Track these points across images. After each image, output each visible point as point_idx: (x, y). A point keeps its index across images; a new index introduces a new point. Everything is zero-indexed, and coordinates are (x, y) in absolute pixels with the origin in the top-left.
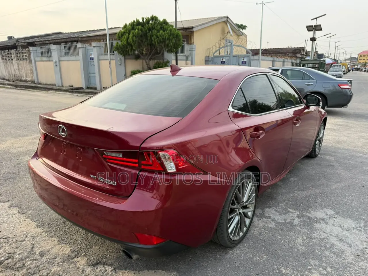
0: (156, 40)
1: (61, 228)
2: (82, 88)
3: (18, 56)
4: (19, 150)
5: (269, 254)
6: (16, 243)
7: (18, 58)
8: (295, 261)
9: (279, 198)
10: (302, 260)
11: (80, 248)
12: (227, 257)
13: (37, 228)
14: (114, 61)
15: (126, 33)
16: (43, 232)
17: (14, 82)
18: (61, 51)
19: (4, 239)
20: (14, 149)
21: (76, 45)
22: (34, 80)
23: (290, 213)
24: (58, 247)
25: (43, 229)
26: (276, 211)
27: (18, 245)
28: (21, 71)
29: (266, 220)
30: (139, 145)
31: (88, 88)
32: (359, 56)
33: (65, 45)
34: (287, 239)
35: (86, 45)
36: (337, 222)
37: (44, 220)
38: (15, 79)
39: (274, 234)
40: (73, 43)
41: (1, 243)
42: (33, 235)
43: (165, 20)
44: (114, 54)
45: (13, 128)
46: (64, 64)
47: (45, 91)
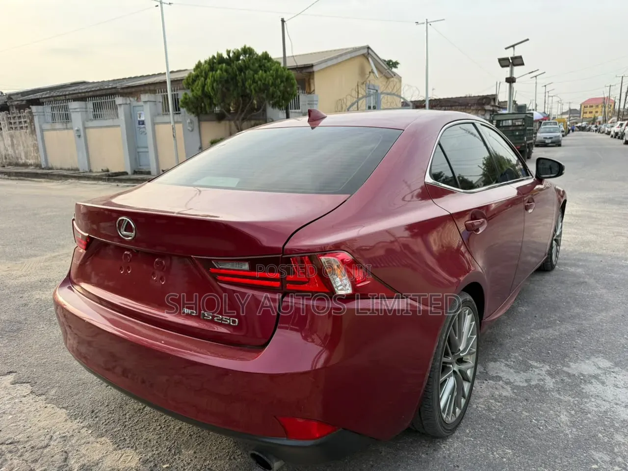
0: (252, 87)
1: (117, 418)
2: (125, 173)
3: (11, 123)
4: (22, 280)
5: (515, 446)
6: (32, 451)
7: (11, 126)
8: (567, 457)
9: (508, 342)
10: (577, 453)
11: (158, 454)
12: (439, 456)
13: (70, 420)
14: (181, 125)
15: (200, 77)
16: (83, 427)
17: (4, 167)
18: (86, 111)
19: (7, 444)
20: (12, 279)
21: (113, 100)
22: (39, 163)
23: (534, 369)
24: (114, 454)
25: (81, 423)
26: (507, 365)
27: (36, 455)
28: (17, 149)
29: (494, 383)
30: (281, 246)
31: (135, 172)
32: (583, 107)
33: (94, 102)
34: (542, 416)
35: (132, 100)
36: (620, 380)
37: (81, 405)
38: (6, 162)
39: (516, 409)
40: (108, 97)
41: (3, 453)
42: (64, 435)
43: (266, 52)
44: (180, 113)
45: (8, 244)
46: (93, 134)
47: (60, 181)
